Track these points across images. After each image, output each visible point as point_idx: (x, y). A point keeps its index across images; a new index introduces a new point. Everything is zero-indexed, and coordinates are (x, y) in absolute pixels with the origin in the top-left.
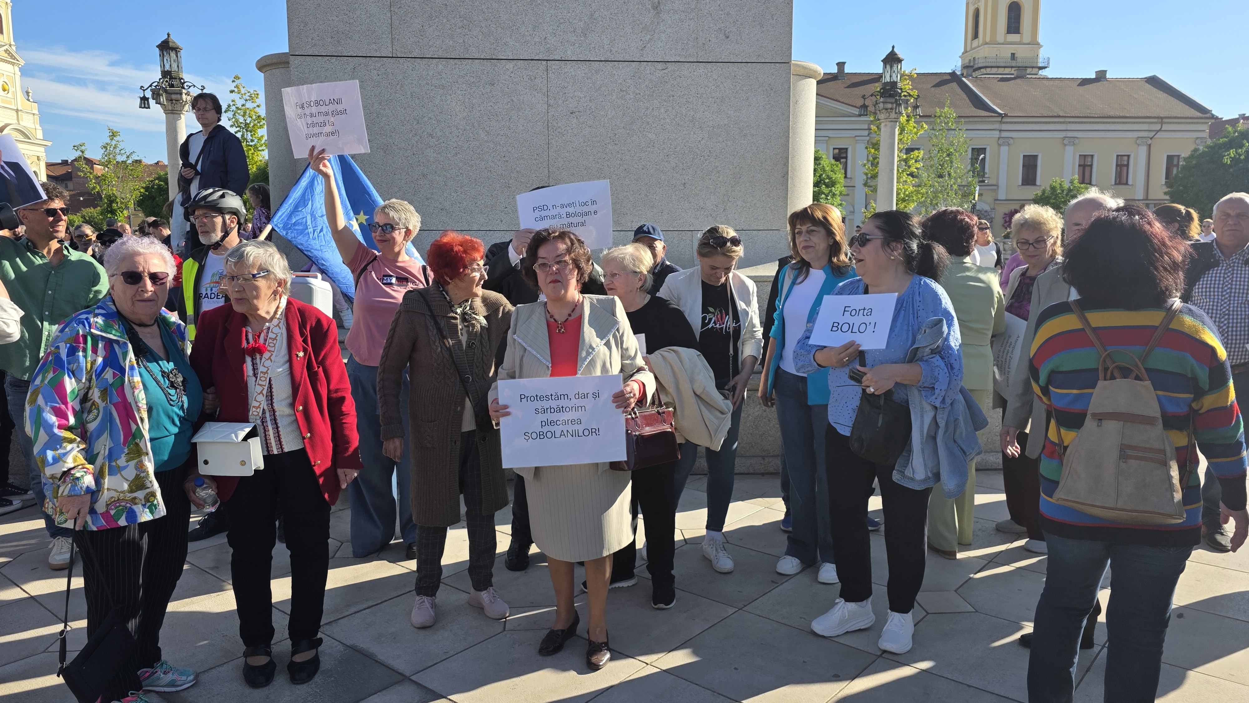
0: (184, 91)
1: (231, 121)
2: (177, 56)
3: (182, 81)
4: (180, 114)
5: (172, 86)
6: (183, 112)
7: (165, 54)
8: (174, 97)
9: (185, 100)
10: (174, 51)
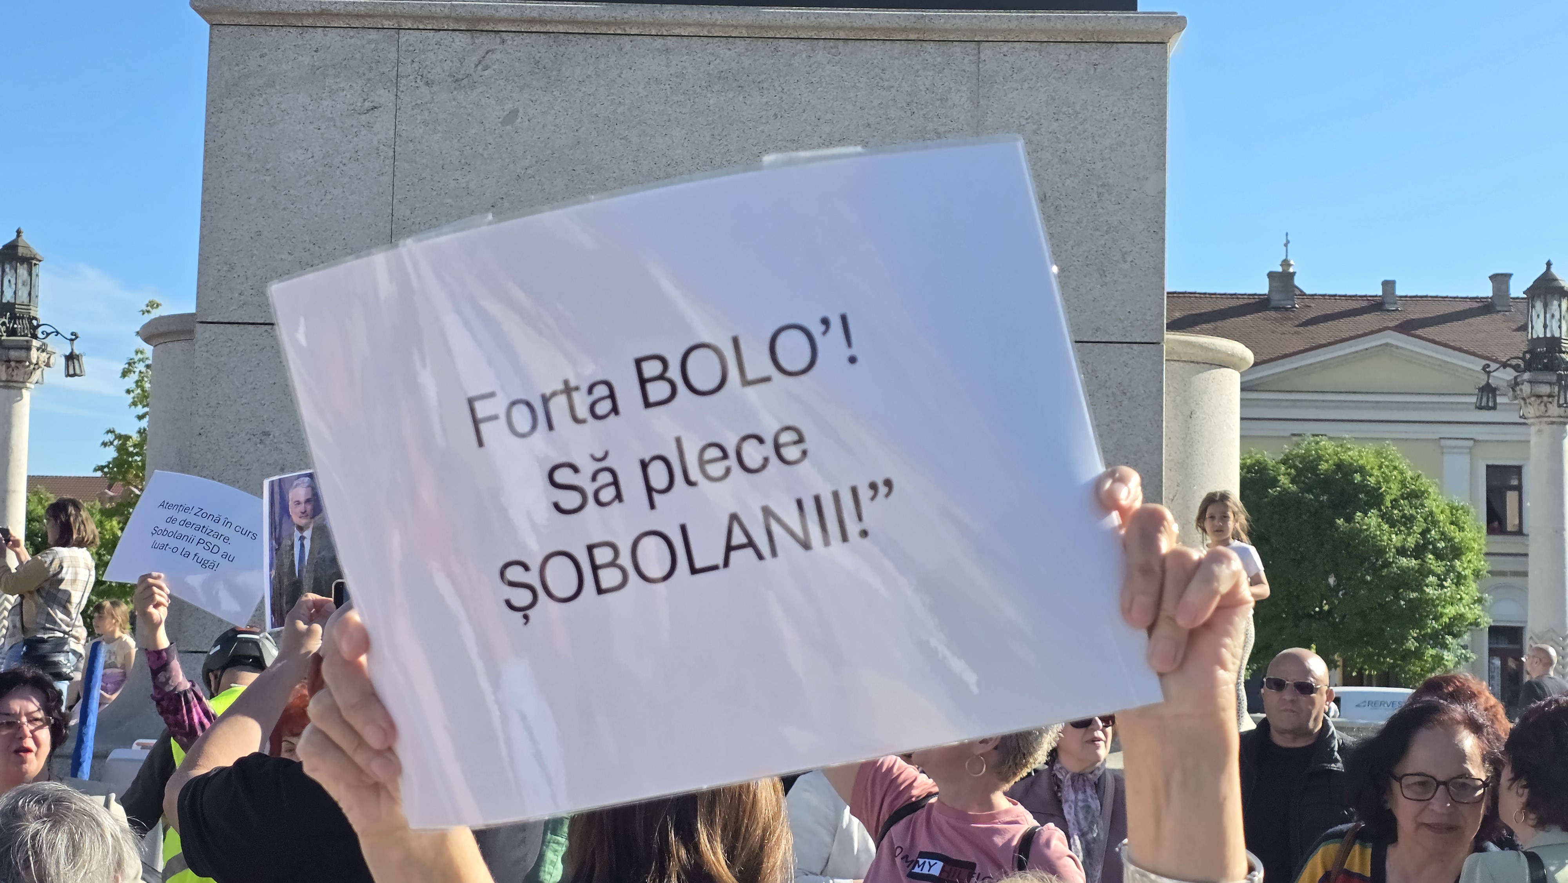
0: (35, 343)
1: (132, 395)
2: (30, 274)
3: (35, 322)
4: (21, 389)
5: (12, 332)
6: (28, 385)
7: (7, 270)
8: (13, 354)
9: (34, 361)
10: (25, 266)
